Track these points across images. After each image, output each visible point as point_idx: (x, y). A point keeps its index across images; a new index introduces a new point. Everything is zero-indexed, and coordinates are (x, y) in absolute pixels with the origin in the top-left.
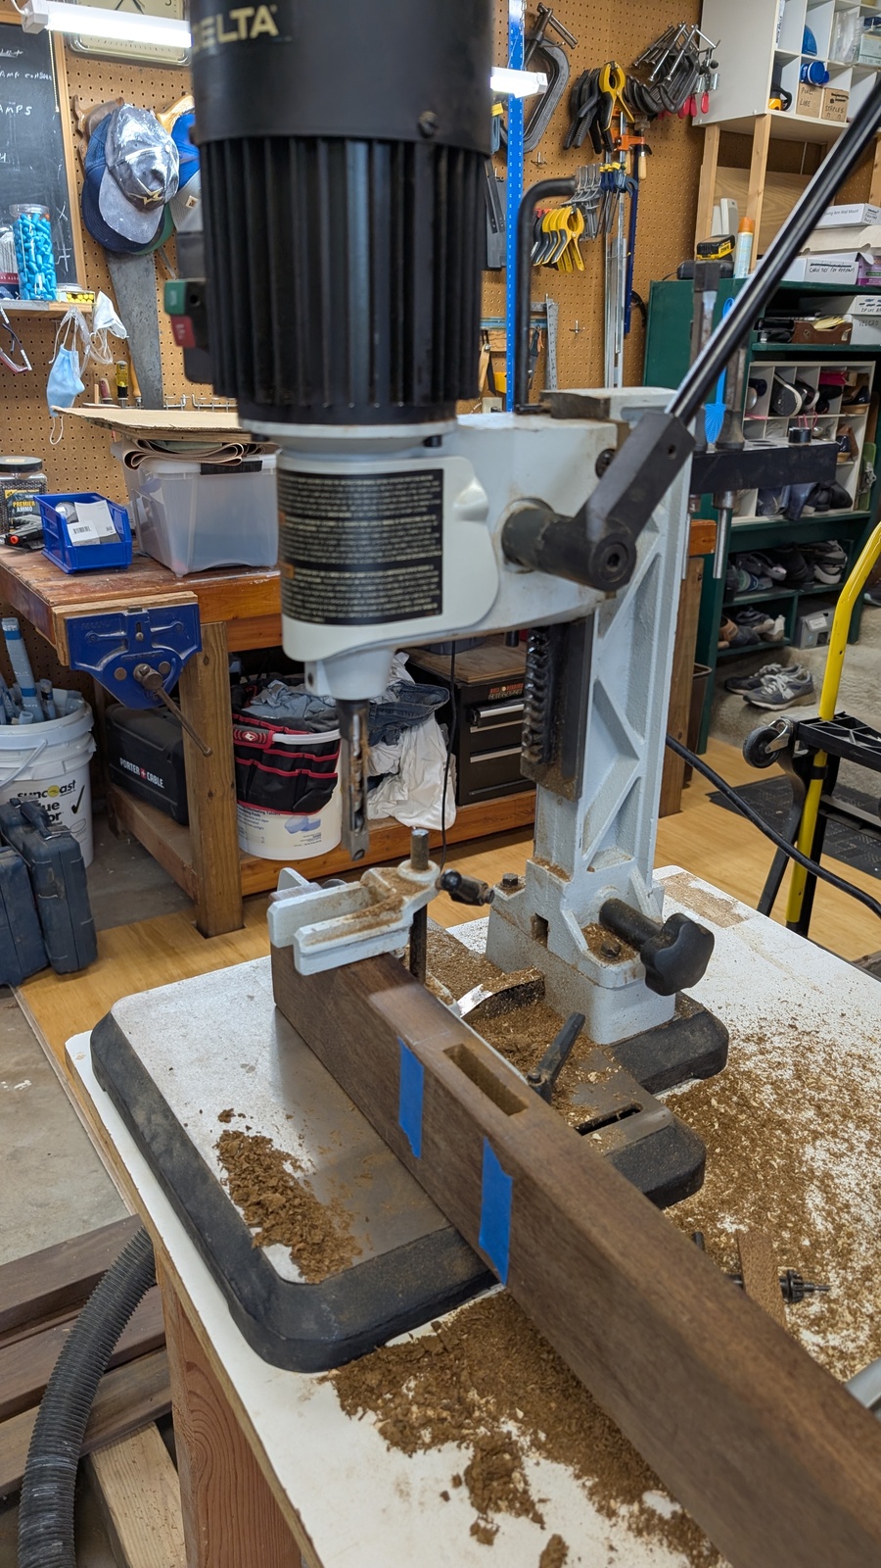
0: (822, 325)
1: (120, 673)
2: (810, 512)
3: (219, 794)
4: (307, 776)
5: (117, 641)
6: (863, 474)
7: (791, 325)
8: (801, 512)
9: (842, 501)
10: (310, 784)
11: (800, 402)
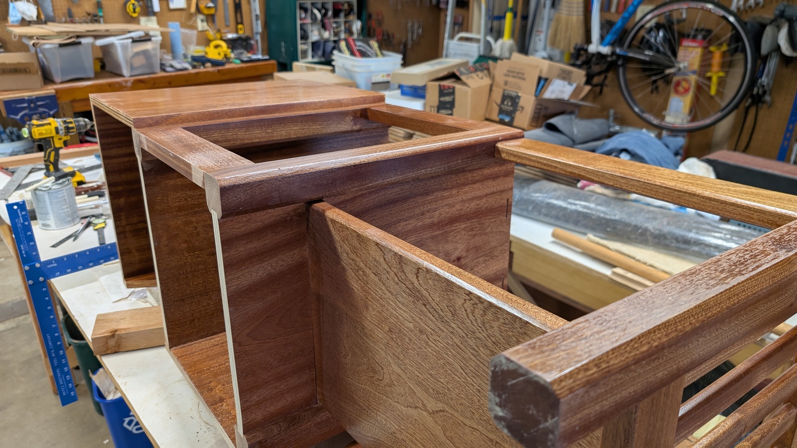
5: (24, 108)
11: (319, 16)
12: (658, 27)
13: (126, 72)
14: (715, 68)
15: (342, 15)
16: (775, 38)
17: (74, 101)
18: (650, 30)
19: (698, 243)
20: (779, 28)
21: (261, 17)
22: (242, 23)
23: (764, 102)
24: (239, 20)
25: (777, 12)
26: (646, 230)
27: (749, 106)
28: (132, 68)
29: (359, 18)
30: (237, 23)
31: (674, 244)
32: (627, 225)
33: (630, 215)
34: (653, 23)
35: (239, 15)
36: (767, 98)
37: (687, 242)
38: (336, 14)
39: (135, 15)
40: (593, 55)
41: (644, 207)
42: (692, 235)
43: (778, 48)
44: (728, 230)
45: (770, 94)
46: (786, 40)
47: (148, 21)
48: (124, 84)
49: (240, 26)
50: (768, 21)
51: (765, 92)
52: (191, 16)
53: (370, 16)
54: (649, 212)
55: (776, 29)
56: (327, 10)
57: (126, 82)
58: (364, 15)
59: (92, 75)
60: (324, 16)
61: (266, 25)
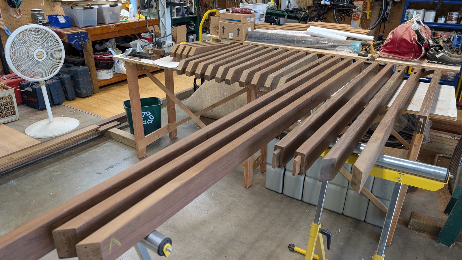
1: (77, 43)
2: (186, 15)
3: (93, 67)
4: (109, 62)
5: (75, 38)
6: (195, 8)
8: (185, 16)
9: (192, 13)
10: (110, 64)
13: (107, 22)
14: (368, 8)
23: (387, 21)
27: (381, 23)
40: (323, 5)
45: (389, 17)
48: (111, 27)
59: (97, 25)
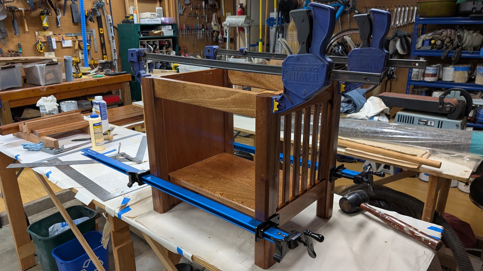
0: (156, 32)
7: (148, 32)
11: (152, 49)
12: (339, 44)
13: (42, 83)
15: (164, 48)
16: (395, 46)
17: (10, 101)
18: (335, 46)
19: (382, 133)
20: (396, 41)
21: (117, 51)
22: (106, 55)
23: (394, 78)
24: (104, 53)
25: (394, 34)
26: (357, 130)
27: (387, 80)
28: (46, 80)
29: (174, 50)
30: (103, 55)
31: (371, 135)
32: (348, 129)
33: (348, 124)
34: (335, 43)
35: (104, 50)
36: (395, 76)
37: (376, 132)
38: (161, 48)
39: (41, 51)
41: (355, 120)
42: (379, 130)
43: (397, 51)
44: (394, 125)
45: (396, 74)
46: (400, 47)
47: (50, 54)
48: (41, 90)
49: (105, 56)
50: (391, 39)
51: (393, 73)
52: (76, 51)
53: (180, 48)
54: (357, 122)
55: (395, 42)
56: (156, 45)
57: (43, 88)
58: (177, 48)
59: (21, 86)
60: (155, 48)
61: (120, 55)
